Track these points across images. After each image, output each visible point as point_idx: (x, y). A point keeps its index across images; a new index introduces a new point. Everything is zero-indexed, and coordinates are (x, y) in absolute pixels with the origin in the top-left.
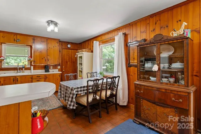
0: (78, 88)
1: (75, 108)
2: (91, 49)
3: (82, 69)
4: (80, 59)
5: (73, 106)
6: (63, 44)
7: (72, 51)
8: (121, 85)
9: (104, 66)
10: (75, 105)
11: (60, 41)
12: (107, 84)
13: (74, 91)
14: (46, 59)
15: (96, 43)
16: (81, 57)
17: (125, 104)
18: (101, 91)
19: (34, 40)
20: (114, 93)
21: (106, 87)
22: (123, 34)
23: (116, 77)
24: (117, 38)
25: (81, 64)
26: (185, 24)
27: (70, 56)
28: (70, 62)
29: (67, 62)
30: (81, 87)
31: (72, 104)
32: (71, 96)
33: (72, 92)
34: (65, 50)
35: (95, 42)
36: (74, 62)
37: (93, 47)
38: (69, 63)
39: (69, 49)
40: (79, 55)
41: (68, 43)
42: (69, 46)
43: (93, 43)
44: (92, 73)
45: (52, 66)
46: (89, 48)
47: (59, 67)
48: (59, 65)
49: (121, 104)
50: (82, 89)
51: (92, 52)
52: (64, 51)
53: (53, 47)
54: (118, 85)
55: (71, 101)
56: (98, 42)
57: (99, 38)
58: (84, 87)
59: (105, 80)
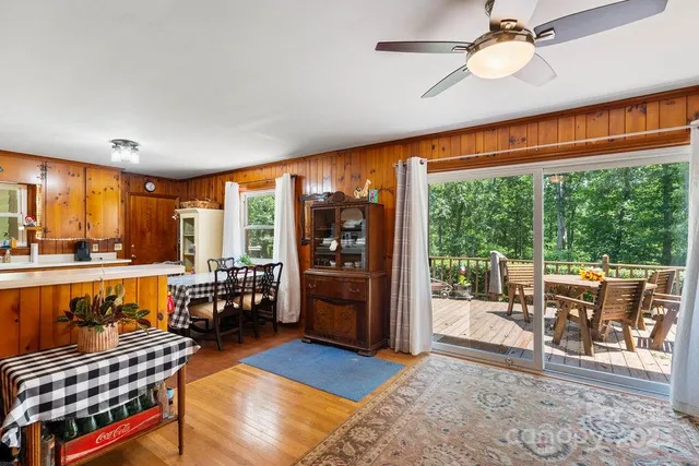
0: (194, 286)
1: (186, 327)
2: (219, 200)
3: (192, 250)
4: (187, 225)
5: (184, 323)
6: (132, 180)
7: (160, 200)
8: (287, 283)
9: (254, 244)
10: (188, 320)
11: (123, 173)
12: (254, 281)
13: (187, 293)
14: (83, 225)
15: (231, 189)
16: (191, 221)
17: (294, 320)
18: (242, 295)
19: (44, 168)
20: (271, 297)
21: (254, 288)
22: (292, 177)
23: (274, 265)
24: (279, 182)
25: (191, 239)
26: (368, 182)
27: (154, 216)
28: (154, 230)
29: (143, 233)
30: (200, 286)
31: (182, 319)
32: (179, 302)
33: (182, 295)
34: (138, 198)
35: (228, 184)
36: (164, 233)
37: (223, 194)
38: (148, 235)
39: (150, 194)
40: (184, 214)
41: (148, 178)
42: (150, 187)
43: (223, 185)
44: (221, 260)
45: (98, 242)
46: (212, 196)
47: (119, 247)
48: (119, 241)
49: (286, 320)
50: (203, 289)
51: (221, 207)
52: (135, 200)
53: (102, 191)
54: (278, 282)
55: (180, 314)
56: (236, 186)
57: (241, 175)
58: (207, 285)
59: (250, 274)
